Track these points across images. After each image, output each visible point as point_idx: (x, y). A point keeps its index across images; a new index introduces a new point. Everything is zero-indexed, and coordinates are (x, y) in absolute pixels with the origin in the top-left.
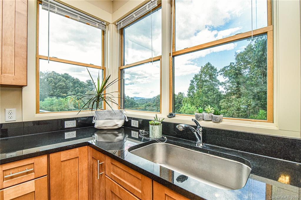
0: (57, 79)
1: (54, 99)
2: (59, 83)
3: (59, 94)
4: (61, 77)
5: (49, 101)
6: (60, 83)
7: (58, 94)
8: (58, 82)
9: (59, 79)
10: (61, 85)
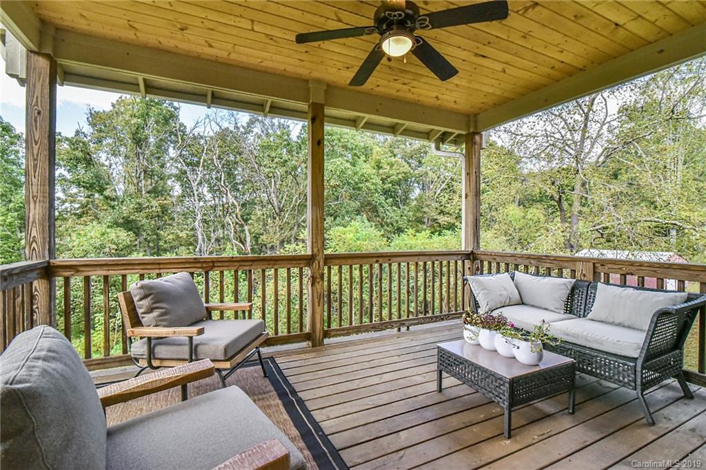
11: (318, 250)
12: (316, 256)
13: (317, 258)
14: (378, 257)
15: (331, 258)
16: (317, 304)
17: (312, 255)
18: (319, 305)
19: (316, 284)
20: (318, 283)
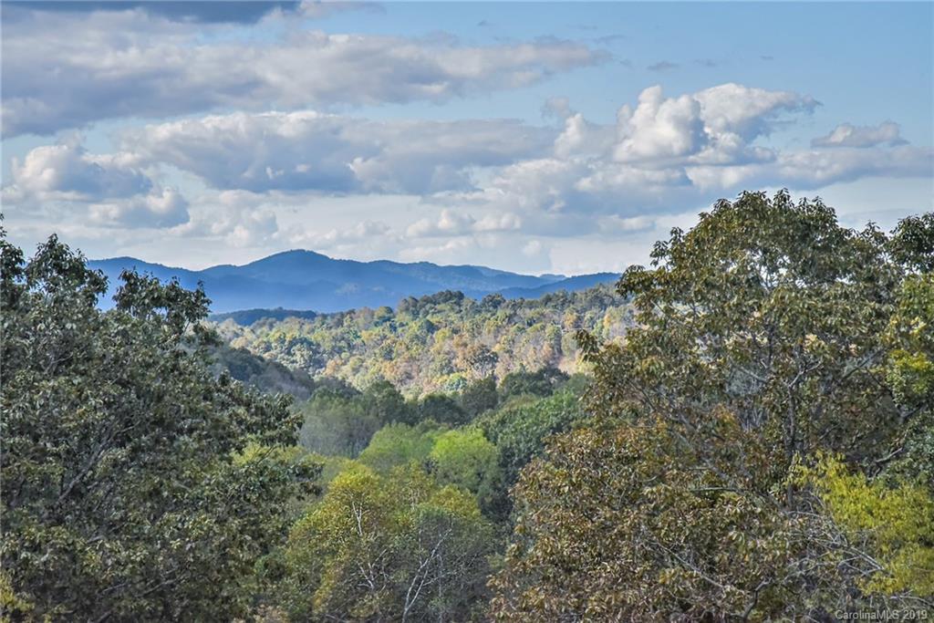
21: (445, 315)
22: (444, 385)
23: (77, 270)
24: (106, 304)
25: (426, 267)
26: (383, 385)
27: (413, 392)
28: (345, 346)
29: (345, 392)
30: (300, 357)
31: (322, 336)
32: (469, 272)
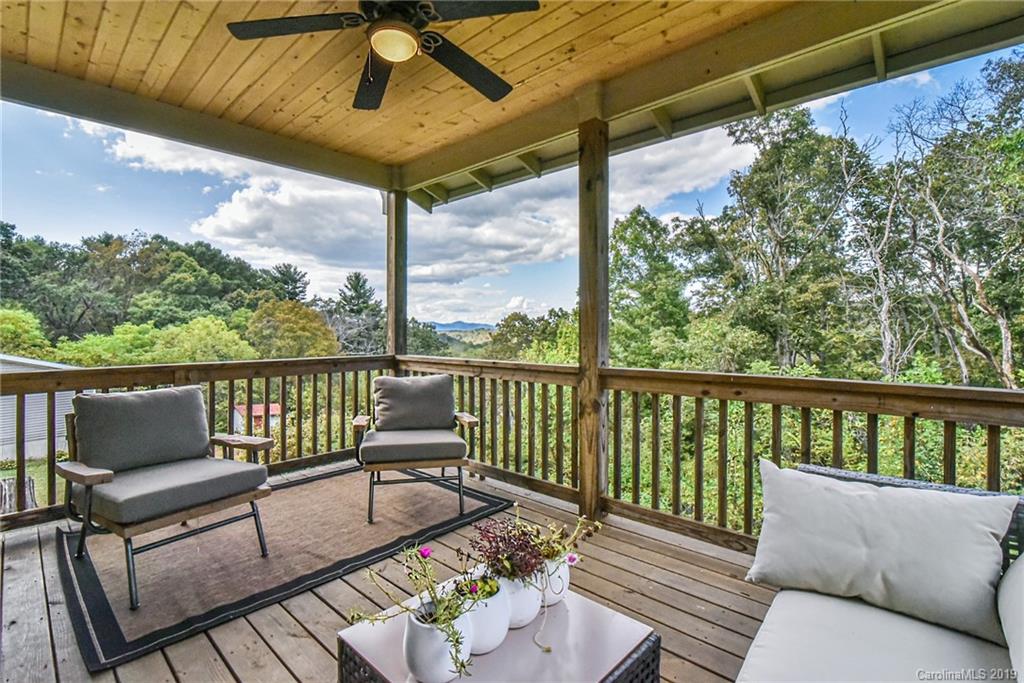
0: (168, 261)
1: (149, 327)
2: (174, 274)
3: (171, 310)
4: (184, 254)
5: (129, 337)
6: (178, 276)
7: (170, 313)
8: (172, 271)
9: (173, 262)
10: (179, 281)
11: (589, 360)
12: (586, 370)
13: (588, 373)
14: (708, 383)
15: (612, 376)
16: (586, 449)
17: (580, 368)
18: (590, 452)
19: (586, 415)
20: (590, 414)
21: (481, 332)
22: (481, 342)
23: (416, 322)
24: (421, 327)
25: (479, 325)
26: (471, 342)
27: (474, 344)
28: (466, 336)
29: (464, 343)
30: (458, 338)
31: (462, 334)
32: (486, 325)
